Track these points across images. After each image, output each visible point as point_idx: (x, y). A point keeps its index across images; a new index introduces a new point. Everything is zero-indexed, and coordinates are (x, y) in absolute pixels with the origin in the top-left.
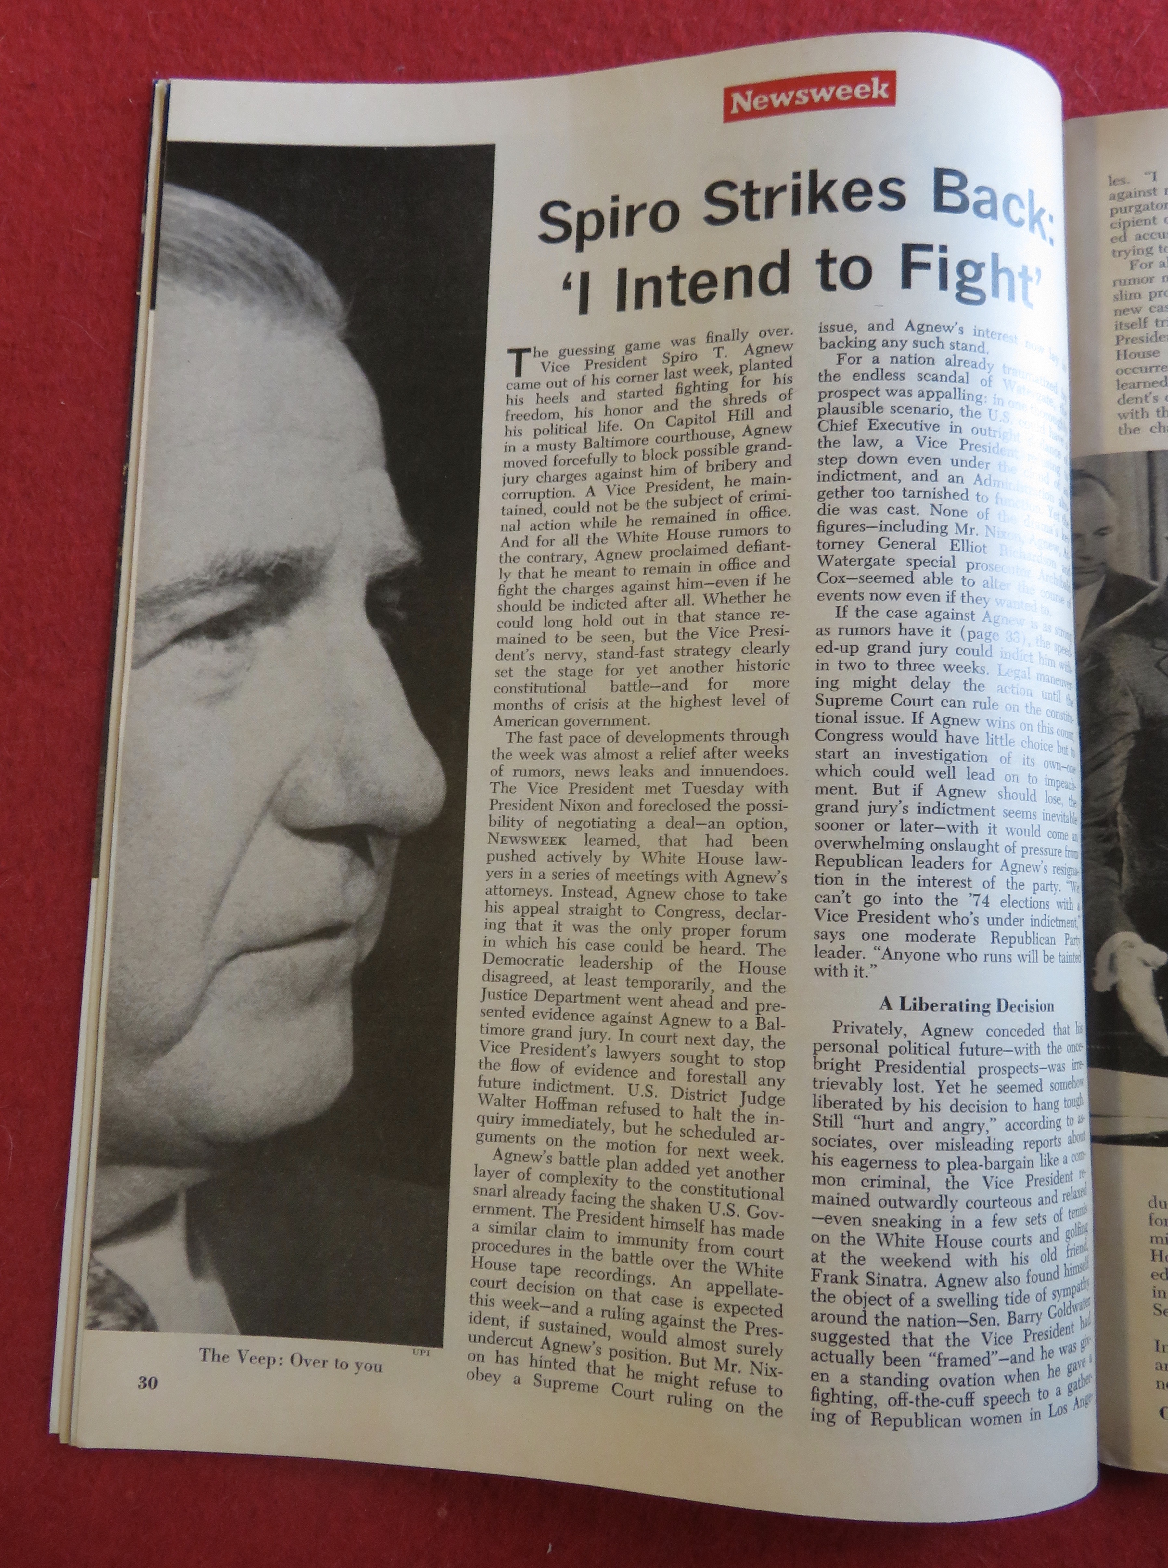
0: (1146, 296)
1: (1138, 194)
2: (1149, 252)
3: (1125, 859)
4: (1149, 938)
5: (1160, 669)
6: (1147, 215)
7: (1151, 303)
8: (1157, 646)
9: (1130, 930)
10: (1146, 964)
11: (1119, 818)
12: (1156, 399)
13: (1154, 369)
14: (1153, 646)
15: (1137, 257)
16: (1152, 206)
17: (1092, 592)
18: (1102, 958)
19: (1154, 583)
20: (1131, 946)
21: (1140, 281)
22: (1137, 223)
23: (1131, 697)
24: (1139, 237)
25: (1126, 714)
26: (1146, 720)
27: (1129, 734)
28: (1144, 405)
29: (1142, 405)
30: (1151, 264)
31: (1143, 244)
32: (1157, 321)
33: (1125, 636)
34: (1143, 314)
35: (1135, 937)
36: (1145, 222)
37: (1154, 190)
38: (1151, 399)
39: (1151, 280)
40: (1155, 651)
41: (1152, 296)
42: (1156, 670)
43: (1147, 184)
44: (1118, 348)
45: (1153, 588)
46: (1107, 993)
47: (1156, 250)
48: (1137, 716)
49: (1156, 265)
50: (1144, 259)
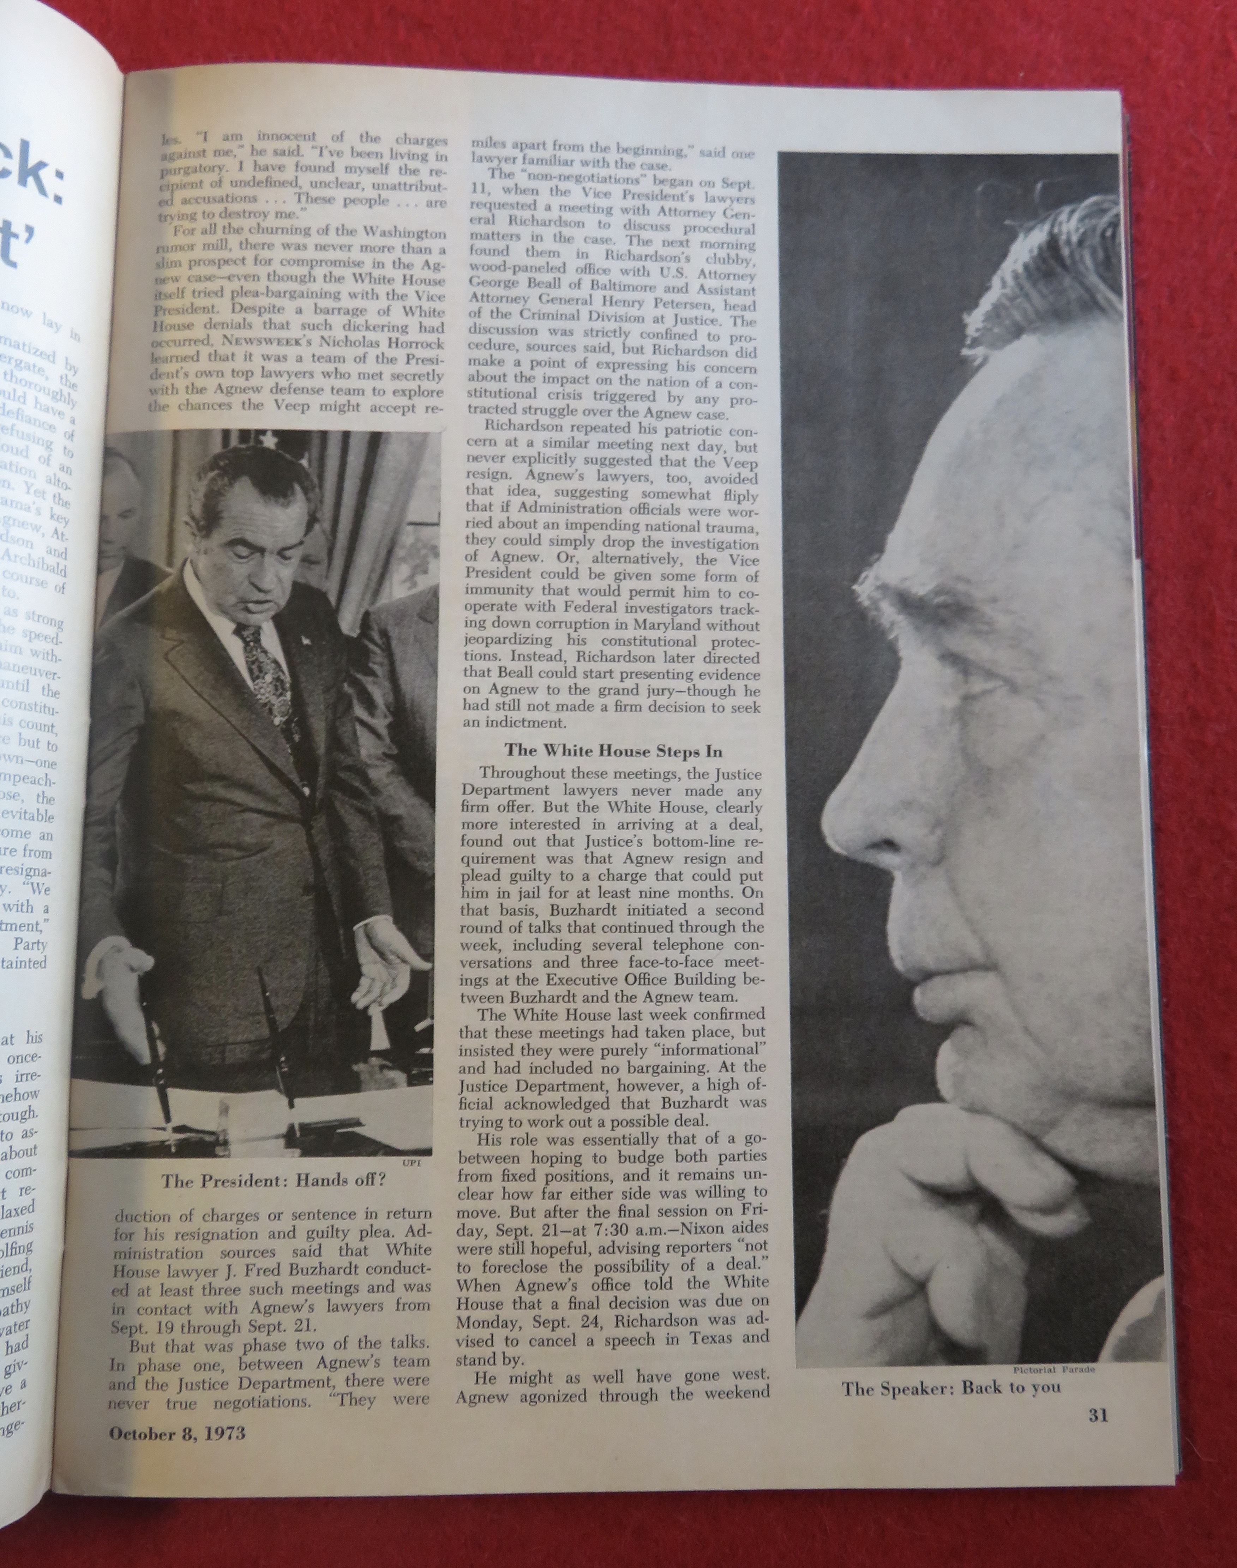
0: (185, 265)
1: (188, 155)
2: (193, 218)
3: (120, 860)
4: (136, 942)
5: (168, 661)
6: (194, 178)
7: (190, 273)
8: (168, 636)
9: (120, 935)
10: (132, 970)
11: (117, 817)
12: (186, 375)
13: (187, 343)
14: (163, 636)
15: (180, 223)
16: (201, 169)
17: (112, 577)
18: (91, 963)
19: (169, 570)
20: (119, 950)
21: (182, 248)
22: (184, 186)
23: (138, 690)
24: (185, 202)
25: (132, 707)
26: (149, 714)
27: (132, 729)
28: (175, 380)
29: (172, 381)
30: (193, 230)
31: (188, 209)
32: (194, 292)
33: (137, 624)
34: (182, 284)
35: (123, 941)
36: (192, 185)
37: (204, 151)
38: (181, 374)
39: (192, 247)
40: (165, 641)
41: (192, 264)
42: (165, 662)
43: (196, 144)
44: (155, 319)
45: (168, 575)
46: (93, 1000)
47: (199, 216)
48: (142, 709)
49: (198, 233)
50: (187, 224)
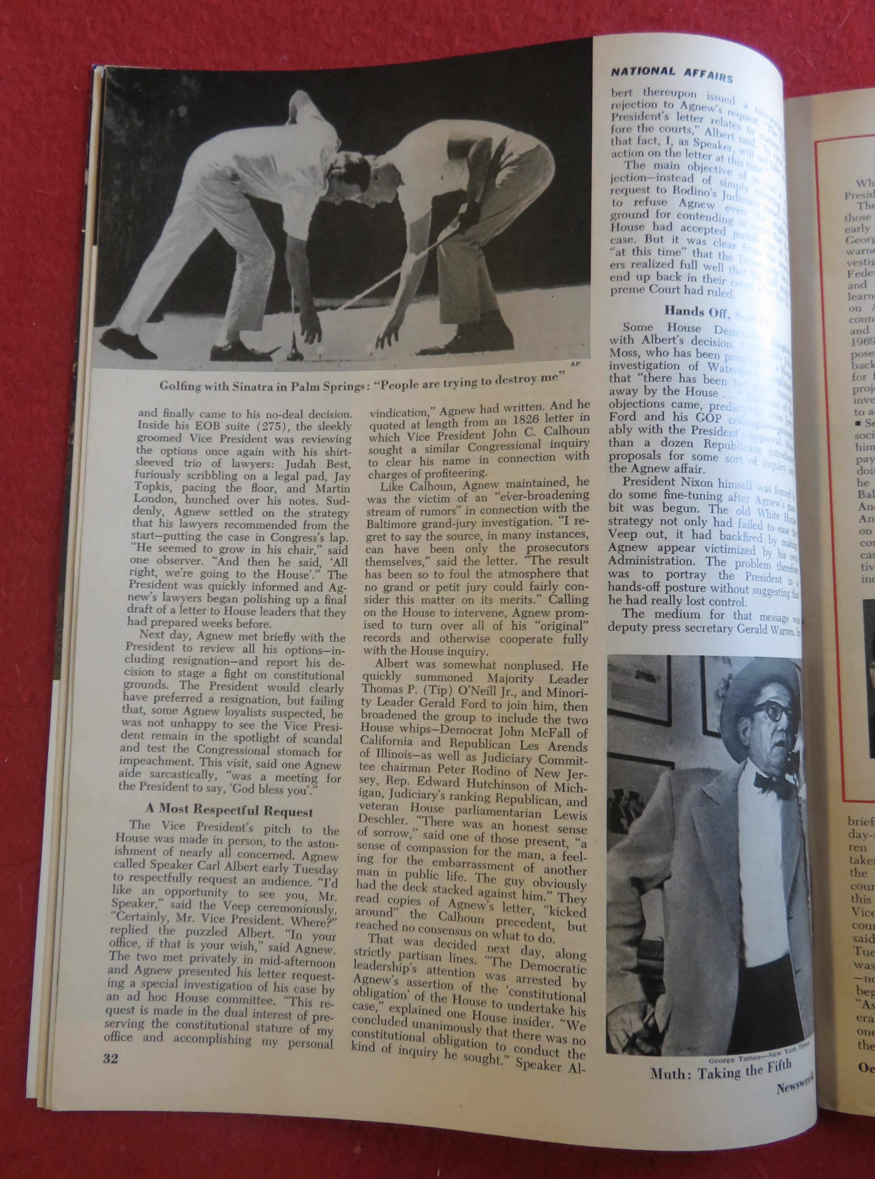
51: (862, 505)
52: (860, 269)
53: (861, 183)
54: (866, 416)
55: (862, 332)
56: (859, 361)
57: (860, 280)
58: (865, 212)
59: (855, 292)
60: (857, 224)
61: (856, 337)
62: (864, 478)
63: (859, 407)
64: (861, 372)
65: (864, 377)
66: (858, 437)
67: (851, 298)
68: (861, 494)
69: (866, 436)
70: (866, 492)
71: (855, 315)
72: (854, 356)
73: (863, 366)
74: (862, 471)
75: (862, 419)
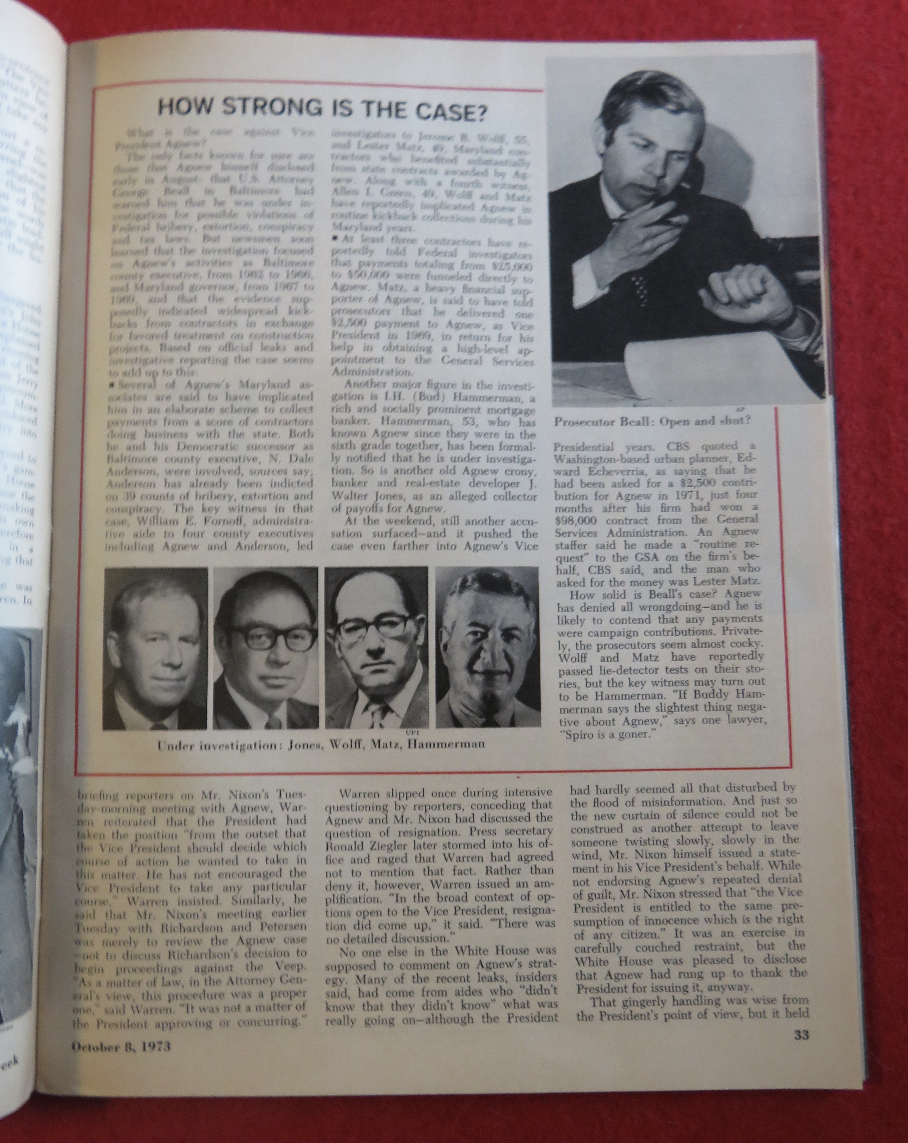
51: (110, 470)
52: (124, 223)
53: (131, 133)
54: (120, 377)
55: (122, 289)
56: (117, 320)
57: (124, 235)
58: (133, 164)
59: (119, 248)
60: (124, 176)
61: (116, 294)
62: (113, 442)
63: (114, 368)
64: (117, 332)
65: (120, 337)
66: (111, 399)
67: (114, 253)
68: (110, 459)
69: (118, 399)
70: (114, 457)
71: (117, 271)
72: (113, 314)
73: (120, 326)
74: (112, 435)
75: (116, 380)
